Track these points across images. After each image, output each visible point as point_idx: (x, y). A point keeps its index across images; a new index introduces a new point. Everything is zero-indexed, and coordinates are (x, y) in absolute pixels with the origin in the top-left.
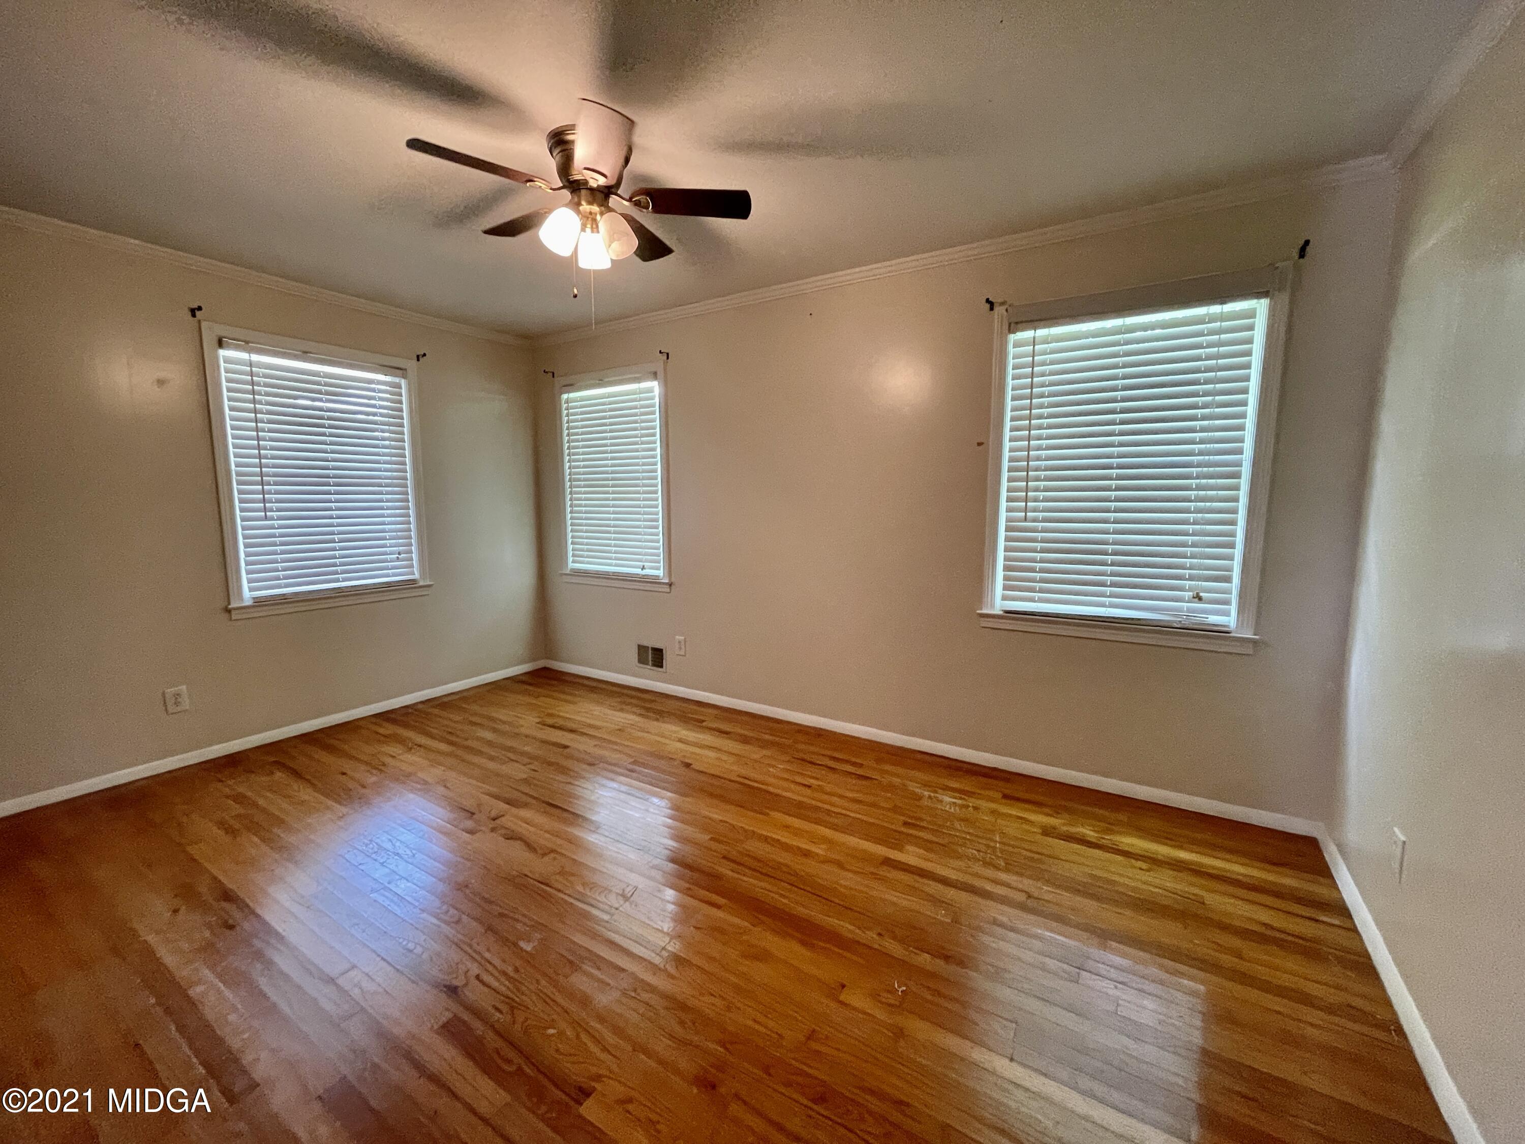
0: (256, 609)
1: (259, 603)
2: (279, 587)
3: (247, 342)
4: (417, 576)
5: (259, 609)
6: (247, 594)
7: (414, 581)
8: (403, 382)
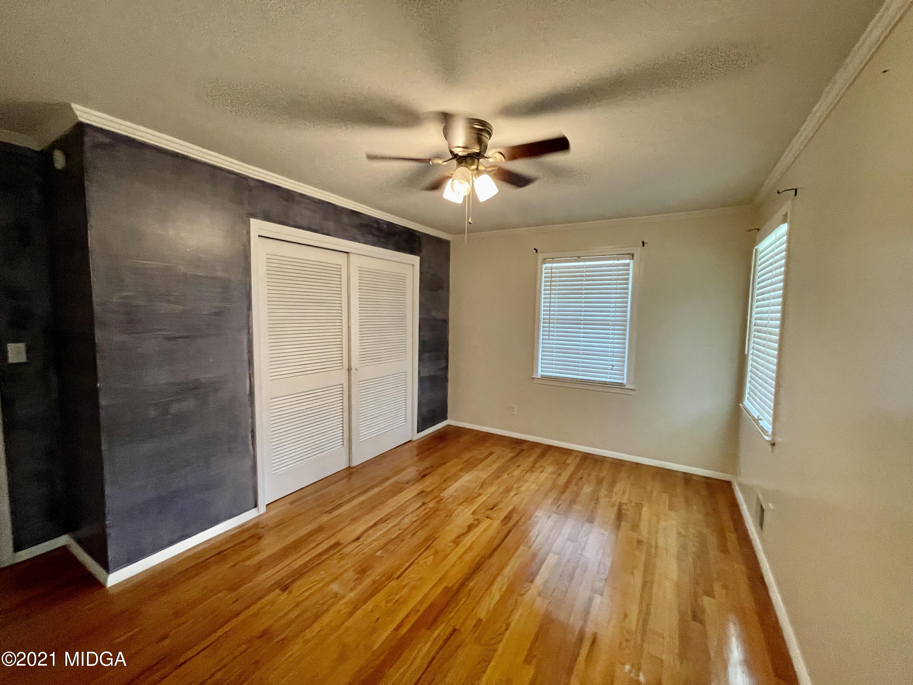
0: (541, 380)
1: (543, 378)
2: (552, 372)
3: (553, 259)
4: (625, 382)
5: (543, 381)
6: (540, 373)
7: (621, 384)
8: (631, 262)
